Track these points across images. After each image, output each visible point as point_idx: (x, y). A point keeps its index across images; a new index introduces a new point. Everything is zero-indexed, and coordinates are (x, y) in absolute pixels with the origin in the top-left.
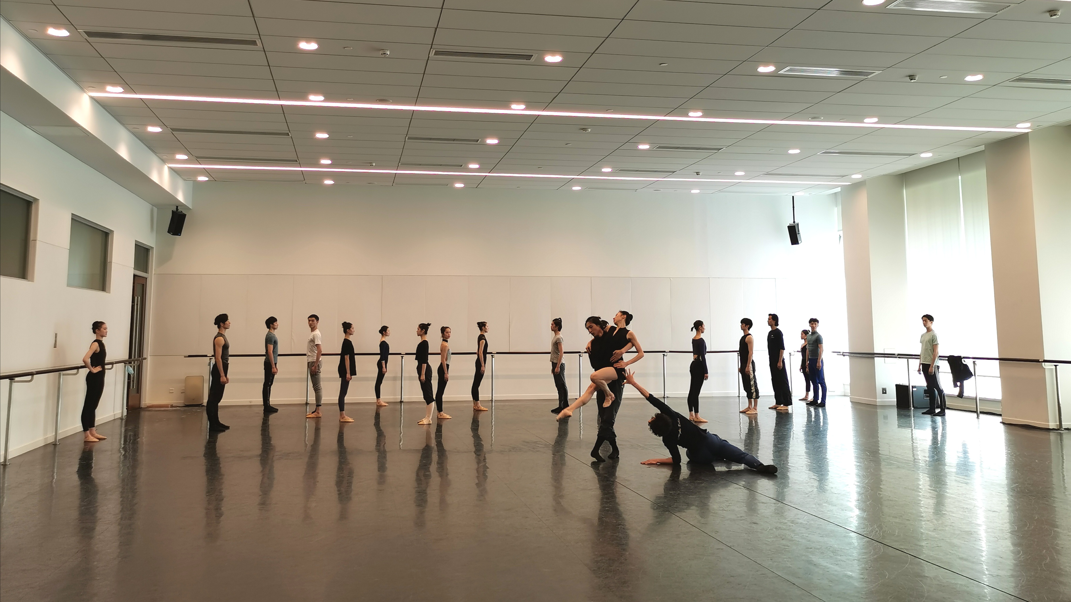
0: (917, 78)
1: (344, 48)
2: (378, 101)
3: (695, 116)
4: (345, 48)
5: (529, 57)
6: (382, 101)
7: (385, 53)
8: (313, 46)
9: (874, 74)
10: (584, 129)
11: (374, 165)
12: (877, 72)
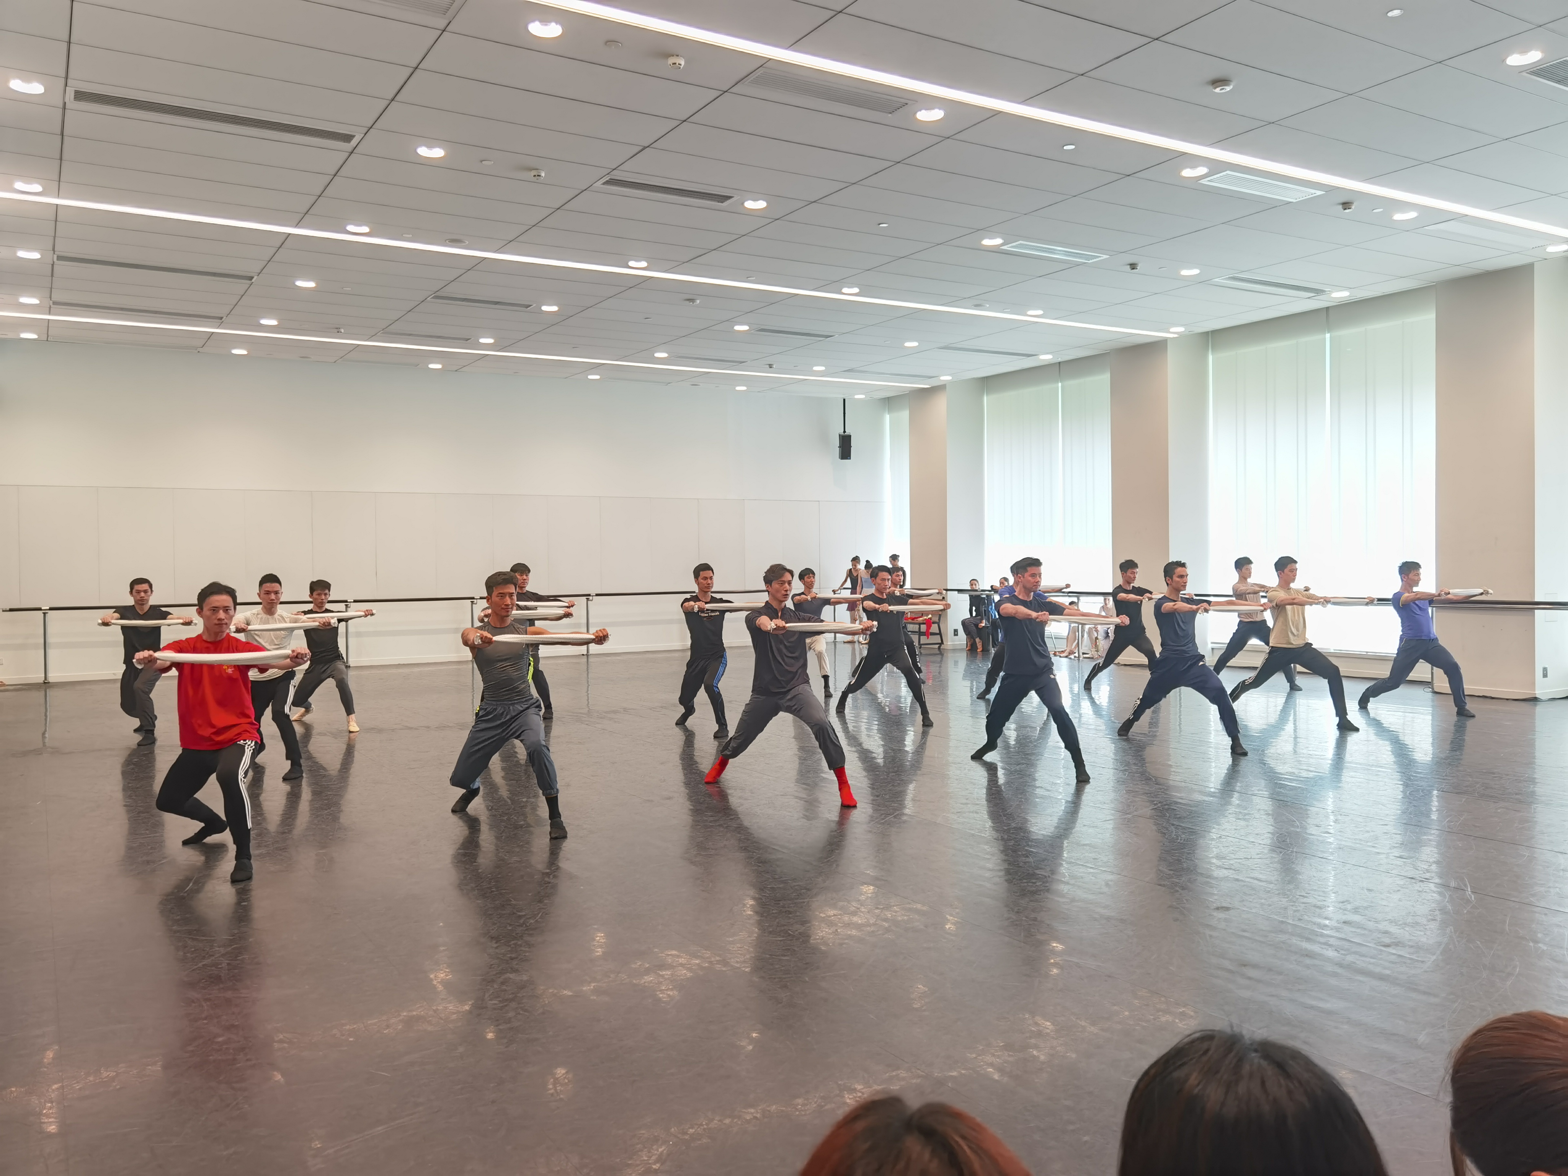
0: (1138, 268)
1: (481, 161)
2: (447, 241)
3: (850, 293)
4: (483, 162)
5: (724, 198)
6: (455, 242)
7: (539, 174)
8: (438, 153)
9: (1099, 259)
10: (692, 300)
11: (343, 331)
12: (1105, 257)
